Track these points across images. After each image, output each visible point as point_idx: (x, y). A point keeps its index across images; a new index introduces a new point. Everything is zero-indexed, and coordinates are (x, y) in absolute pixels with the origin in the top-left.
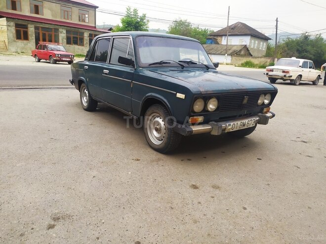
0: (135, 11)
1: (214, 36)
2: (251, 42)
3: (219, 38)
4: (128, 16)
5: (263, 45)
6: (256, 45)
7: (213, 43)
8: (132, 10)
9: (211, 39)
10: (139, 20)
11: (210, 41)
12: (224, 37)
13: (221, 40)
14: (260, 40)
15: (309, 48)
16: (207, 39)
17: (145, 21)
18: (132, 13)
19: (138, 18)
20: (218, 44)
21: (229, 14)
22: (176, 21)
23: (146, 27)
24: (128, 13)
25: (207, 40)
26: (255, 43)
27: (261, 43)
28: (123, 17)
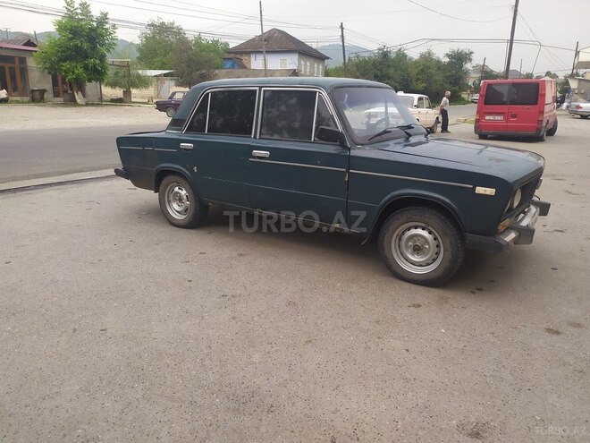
0: (84, 6)
1: (236, 53)
2: (299, 64)
3: (245, 58)
4: (70, 16)
5: (318, 68)
6: (308, 69)
7: (236, 66)
8: (76, 5)
9: (231, 59)
10: (95, 24)
11: (230, 63)
12: (253, 57)
13: (250, 61)
14: (312, 60)
15: (391, 71)
16: (224, 59)
17: (107, 26)
18: (79, 11)
19: (93, 21)
20: (245, 68)
21: (261, 16)
22: (152, 25)
23: (112, 39)
24: (69, 10)
25: (225, 62)
26: (306, 65)
27: (316, 66)
28: (60, 18)
